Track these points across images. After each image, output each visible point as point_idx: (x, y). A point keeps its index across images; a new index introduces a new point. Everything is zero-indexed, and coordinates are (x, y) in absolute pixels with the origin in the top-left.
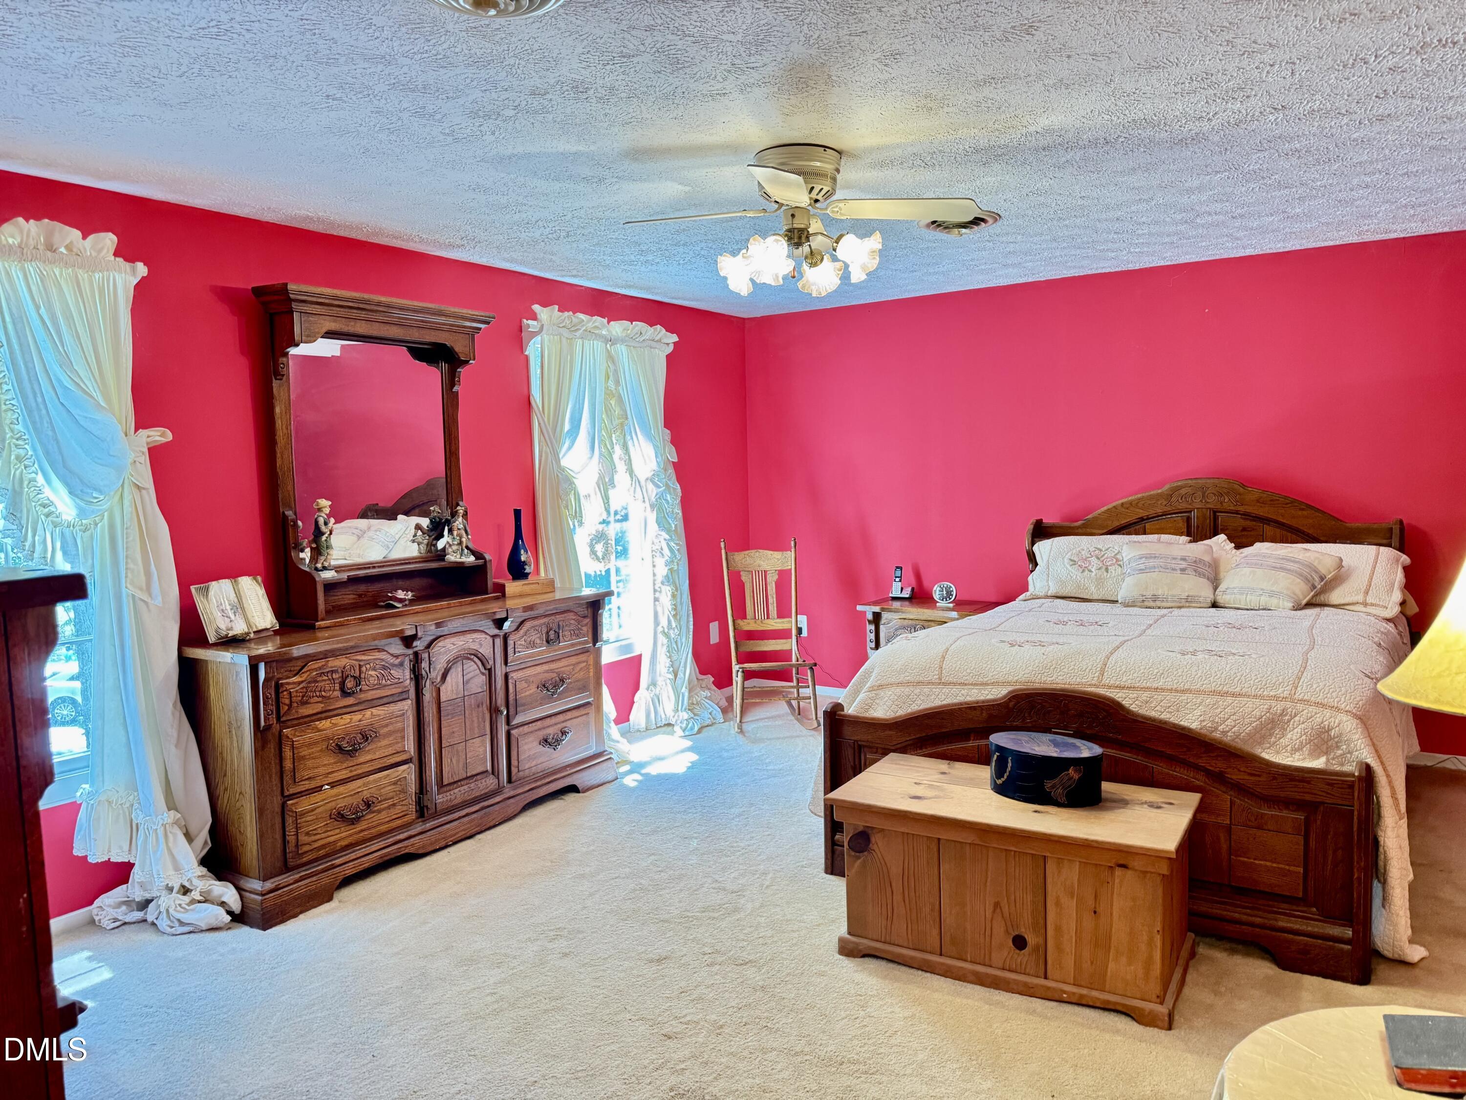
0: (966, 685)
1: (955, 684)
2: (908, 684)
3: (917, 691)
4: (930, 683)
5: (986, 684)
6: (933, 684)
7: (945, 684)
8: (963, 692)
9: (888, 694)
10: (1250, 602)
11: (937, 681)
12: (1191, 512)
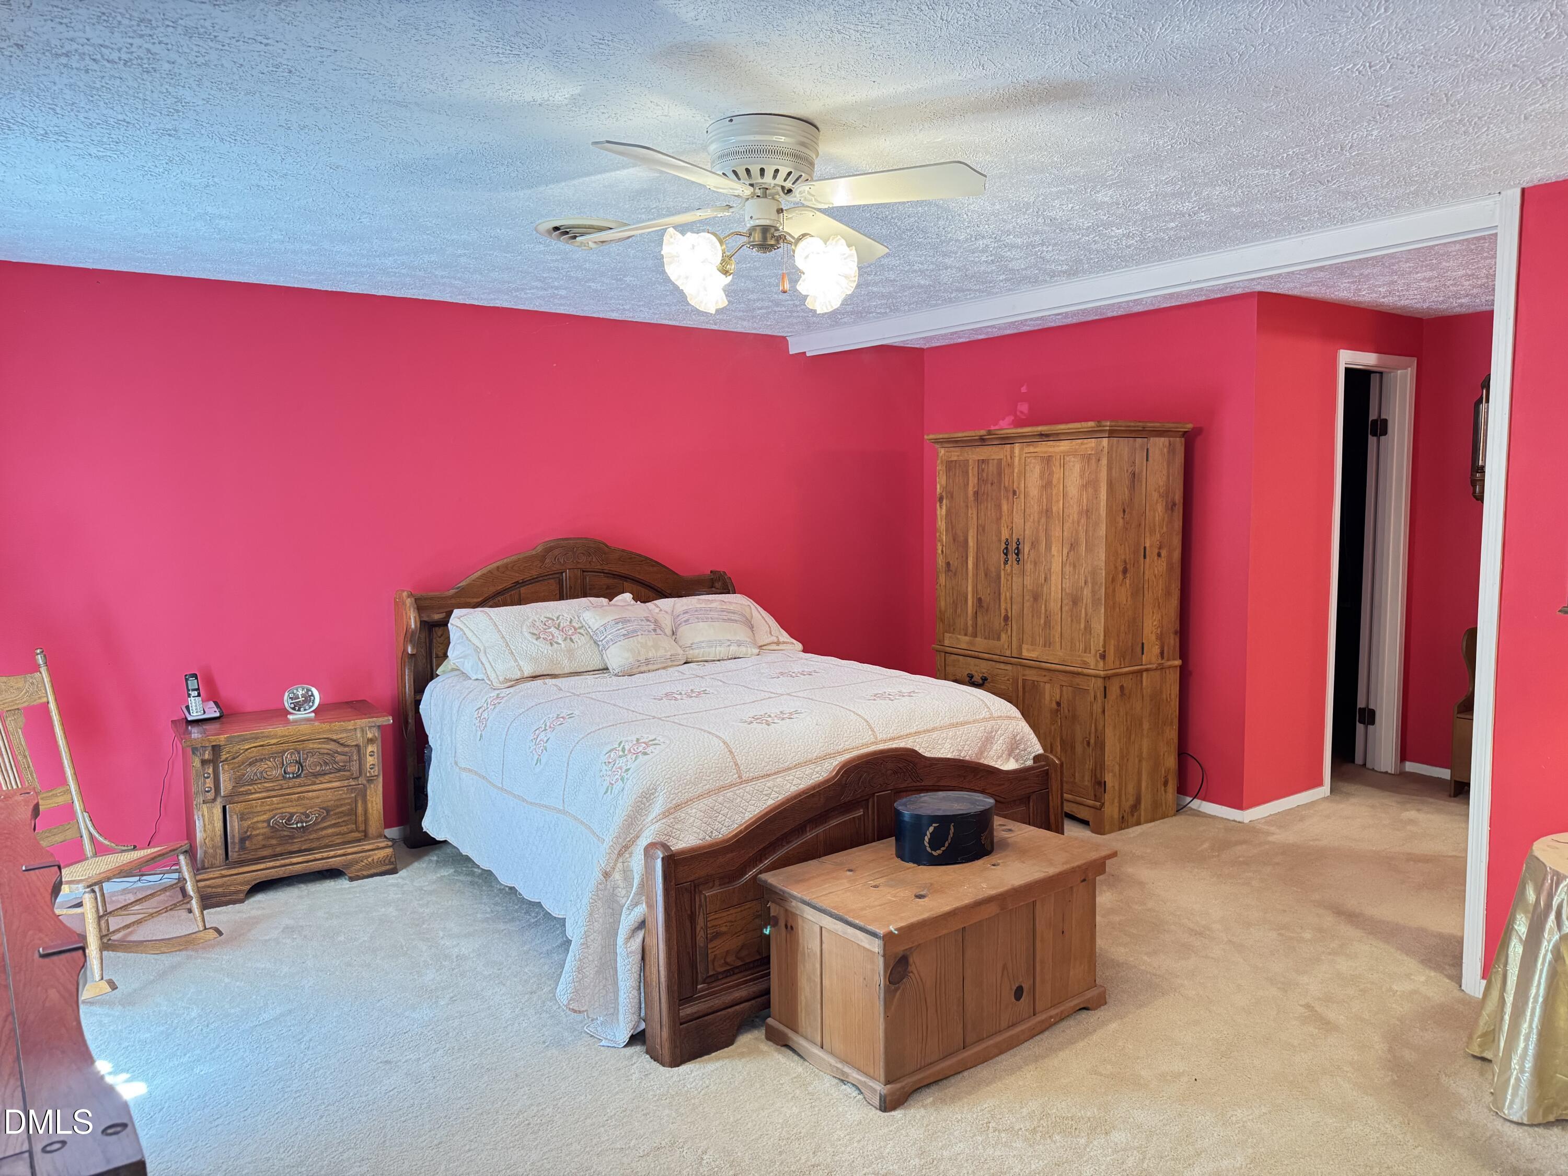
0: (769, 775)
1: (757, 778)
2: (709, 793)
3: (721, 799)
4: (732, 785)
5: (789, 769)
6: (734, 785)
7: (747, 781)
8: (769, 784)
9: (694, 812)
10: (720, 653)
11: (738, 781)
12: (562, 573)
